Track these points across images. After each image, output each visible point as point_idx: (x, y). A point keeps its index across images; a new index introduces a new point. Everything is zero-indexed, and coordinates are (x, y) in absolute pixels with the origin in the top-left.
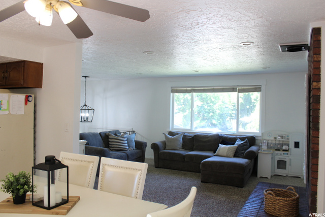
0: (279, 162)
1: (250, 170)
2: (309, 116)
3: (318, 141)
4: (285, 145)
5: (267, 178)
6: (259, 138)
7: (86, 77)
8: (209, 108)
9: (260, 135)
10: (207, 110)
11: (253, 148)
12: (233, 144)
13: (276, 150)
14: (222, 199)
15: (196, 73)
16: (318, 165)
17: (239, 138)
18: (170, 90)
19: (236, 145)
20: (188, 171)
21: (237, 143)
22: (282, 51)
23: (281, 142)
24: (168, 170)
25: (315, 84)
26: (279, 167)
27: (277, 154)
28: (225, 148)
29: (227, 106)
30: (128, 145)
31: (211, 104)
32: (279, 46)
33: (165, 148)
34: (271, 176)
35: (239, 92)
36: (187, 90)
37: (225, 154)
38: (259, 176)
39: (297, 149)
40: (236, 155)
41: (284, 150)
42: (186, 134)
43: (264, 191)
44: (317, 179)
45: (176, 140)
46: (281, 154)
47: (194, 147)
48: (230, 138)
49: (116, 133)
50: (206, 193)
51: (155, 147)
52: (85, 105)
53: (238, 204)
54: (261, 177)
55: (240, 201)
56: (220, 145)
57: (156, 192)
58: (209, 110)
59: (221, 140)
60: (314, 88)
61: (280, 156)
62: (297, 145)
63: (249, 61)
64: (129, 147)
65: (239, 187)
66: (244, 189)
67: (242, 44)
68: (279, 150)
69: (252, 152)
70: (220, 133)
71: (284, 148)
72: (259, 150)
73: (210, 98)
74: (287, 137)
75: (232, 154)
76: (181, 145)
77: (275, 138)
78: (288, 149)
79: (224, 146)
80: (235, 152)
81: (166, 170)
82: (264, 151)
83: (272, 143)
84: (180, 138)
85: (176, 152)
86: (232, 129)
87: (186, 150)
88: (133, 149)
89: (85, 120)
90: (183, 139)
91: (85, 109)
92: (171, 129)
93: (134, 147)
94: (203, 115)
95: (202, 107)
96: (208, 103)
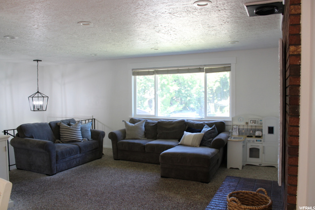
0: (251, 150)
1: (218, 160)
2: (284, 96)
3: (298, 131)
4: (258, 130)
5: (238, 169)
6: (229, 124)
7: (38, 61)
8: (186, 92)
9: (231, 120)
10: (184, 95)
11: (222, 136)
12: (200, 132)
13: (248, 136)
14: (181, 201)
15: (156, 51)
16: (297, 166)
17: (207, 124)
18: (131, 72)
19: (202, 133)
20: (149, 163)
21: (204, 129)
22: (250, 16)
23: (254, 128)
24: (128, 162)
25: (292, 48)
26: (251, 156)
27: (249, 141)
28: (190, 135)
30: (82, 136)
31: (189, 89)
32: (245, 7)
33: (124, 138)
34: (243, 167)
35: (206, 72)
36: (149, 72)
37: (190, 143)
38: (229, 166)
39: (271, 135)
40: (202, 144)
41: (257, 137)
42: (149, 121)
43: (228, 196)
44: (296, 186)
45: (136, 127)
46: (253, 141)
47: (158, 136)
48: (197, 125)
49: (69, 122)
50: (163, 193)
51: (113, 136)
52: (38, 92)
53: (199, 206)
54: (231, 168)
55: (201, 203)
56: (185, 132)
57: (103, 193)
58: (187, 94)
59: (187, 127)
60: (292, 55)
61: (253, 143)
62: (271, 130)
63: (213, 33)
64: (83, 137)
65: (203, 182)
66: (210, 185)
67: (195, 5)
68: (251, 137)
69: (220, 140)
70: (185, 119)
71: (257, 133)
72: (229, 137)
73: (187, 83)
74: (260, 122)
75: (198, 143)
76: (143, 133)
77: (247, 123)
78: (261, 135)
79: (189, 133)
80: (202, 141)
81: (125, 162)
82: (234, 138)
83: (243, 129)
84: (142, 126)
85: (136, 141)
87: (148, 138)
88: (88, 140)
89: (38, 109)
90: (145, 126)
91: (38, 97)
92: (133, 116)
93: (90, 138)
94: (181, 99)
95: (179, 91)
96: (186, 88)
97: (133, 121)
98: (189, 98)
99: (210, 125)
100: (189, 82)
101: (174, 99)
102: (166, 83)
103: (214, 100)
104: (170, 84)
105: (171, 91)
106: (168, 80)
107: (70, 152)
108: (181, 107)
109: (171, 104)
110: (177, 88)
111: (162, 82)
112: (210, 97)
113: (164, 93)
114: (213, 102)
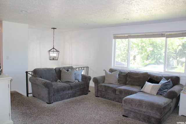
7: (54, 28)
8: (158, 52)
18: (112, 36)
19: (160, 84)
21: (161, 81)
28: (150, 85)
29: (170, 51)
30: (75, 78)
31: (160, 50)
33: (103, 82)
36: (124, 36)
38: (180, 114)
42: (122, 71)
45: (112, 75)
47: (127, 82)
52: (54, 48)
54: (182, 115)
56: (146, 82)
58: (158, 53)
64: (75, 80)
72: (181, 90)
73: (159, 46)
75: (155, 92)
76: (117, 80)
80: (159, 90)
84: (117, 74)
86: (173, 65)
88: (79, 81)
89: (53, 59)
90: (119, 75)
91: (53, 51)
92: (113, 67)
93: (80, 80)
94: (154, 56)
95: (153, 51)
96: (157, 49)
97: (112, 71)
98: (159, 56)
99: (167, 78)
100: (160, 46)
101: (149, 56)
102: (144, 45)
103: (177, 58)
104: (147, 46)
105: (148, 51)
106: (146, 44)
107: (64, 89)
108: (154, 62)
109: (147, 59)
110: (151, 49)
111: (142, 45)
112: (174, 56)
113: (143, 52)
114: (176, 59)
